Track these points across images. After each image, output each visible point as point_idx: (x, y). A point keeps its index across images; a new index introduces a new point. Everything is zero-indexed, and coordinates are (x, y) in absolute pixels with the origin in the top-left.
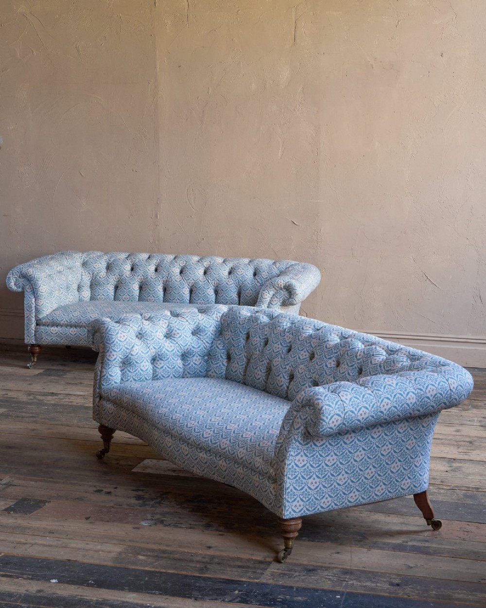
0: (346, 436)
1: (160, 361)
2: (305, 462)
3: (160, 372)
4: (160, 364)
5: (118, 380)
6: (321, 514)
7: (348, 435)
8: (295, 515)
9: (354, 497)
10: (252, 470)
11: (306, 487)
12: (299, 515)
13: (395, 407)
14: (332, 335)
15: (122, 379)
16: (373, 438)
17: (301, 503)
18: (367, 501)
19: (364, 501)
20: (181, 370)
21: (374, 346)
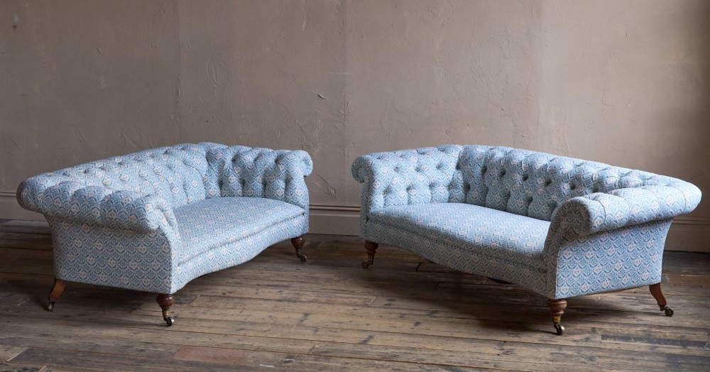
0: (602, 236)
1: (414, 190)
2: (571, 255)
3: (413, 199)
4: (413, 192)
5: (382, 205)
6: (581, 296)
7: (604, 235)
8: (563, 297)
9: (606, 284)
10: (522, 264)
11: (571, 275)
12: (565, 297)
13: (643, 212)
14: (566, 164)
15: (385, 205)
16: (622, 237)
17: (567, 287)
18: (616, 288)
19: (613, 288)
20: (430, 198)
21: (607, 171)
